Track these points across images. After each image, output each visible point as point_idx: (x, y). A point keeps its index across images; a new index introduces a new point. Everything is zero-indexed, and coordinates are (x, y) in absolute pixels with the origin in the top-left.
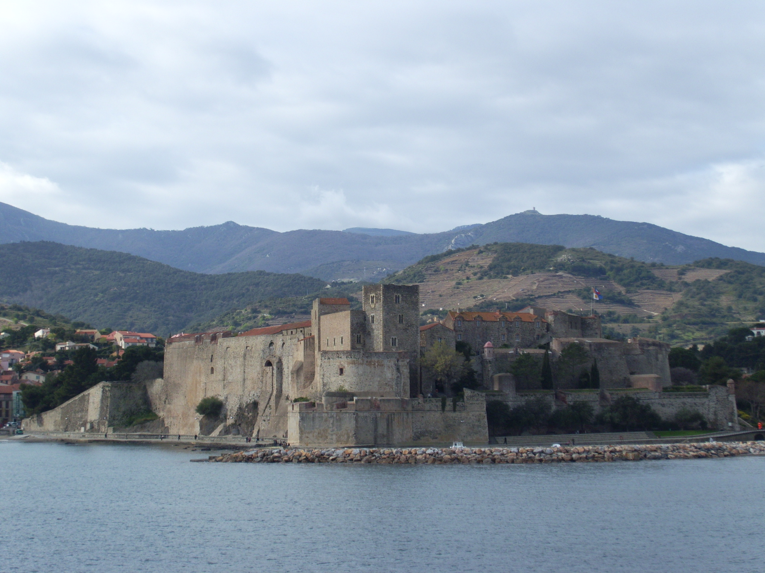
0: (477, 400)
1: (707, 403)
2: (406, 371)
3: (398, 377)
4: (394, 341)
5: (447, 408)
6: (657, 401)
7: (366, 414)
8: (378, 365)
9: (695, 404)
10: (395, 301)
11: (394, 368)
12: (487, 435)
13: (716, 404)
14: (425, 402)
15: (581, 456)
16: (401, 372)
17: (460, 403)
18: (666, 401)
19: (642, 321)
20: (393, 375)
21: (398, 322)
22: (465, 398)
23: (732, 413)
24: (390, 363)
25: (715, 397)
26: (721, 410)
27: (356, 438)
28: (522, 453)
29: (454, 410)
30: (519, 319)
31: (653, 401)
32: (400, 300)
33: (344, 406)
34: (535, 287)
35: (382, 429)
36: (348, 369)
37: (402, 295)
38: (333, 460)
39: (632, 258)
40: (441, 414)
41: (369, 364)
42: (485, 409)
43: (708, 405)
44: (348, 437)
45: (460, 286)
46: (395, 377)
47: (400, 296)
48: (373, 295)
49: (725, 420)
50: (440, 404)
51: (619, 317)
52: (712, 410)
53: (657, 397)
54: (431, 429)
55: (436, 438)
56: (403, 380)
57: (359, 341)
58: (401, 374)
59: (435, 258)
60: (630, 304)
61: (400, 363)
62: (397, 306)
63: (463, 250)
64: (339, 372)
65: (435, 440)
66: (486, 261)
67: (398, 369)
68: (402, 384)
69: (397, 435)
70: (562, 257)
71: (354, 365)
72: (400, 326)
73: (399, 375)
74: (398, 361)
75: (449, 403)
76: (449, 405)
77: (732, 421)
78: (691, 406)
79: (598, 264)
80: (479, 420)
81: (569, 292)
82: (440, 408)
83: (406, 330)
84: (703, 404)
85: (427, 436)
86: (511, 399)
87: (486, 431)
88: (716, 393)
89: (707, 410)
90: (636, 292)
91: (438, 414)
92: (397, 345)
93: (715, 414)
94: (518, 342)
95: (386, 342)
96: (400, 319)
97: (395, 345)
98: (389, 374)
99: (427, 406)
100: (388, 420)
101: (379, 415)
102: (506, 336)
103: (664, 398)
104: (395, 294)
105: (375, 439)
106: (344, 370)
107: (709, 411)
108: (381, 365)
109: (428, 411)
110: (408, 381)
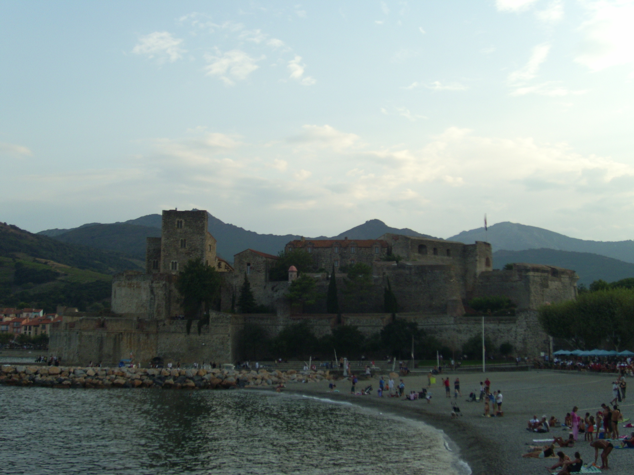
0: (222, 322)
1: (514, 329)
2: (160, 293)
3: (151, 299)
4: (174, 265)
5: (192, 330)
6: (452, 326)
7: (90, 333)
8: (137, 287)
9: (498, 330)
10: (176, 226)
11: (149, 290)
12: (230, 358)
13: (525, 331)
14: (171, 323)
16: (155, 293)
17: (204, 326)
18: (463, 327)
20: (147, 297)
21: (180, 247)
22: (210, 320)
24: (146, 285)
25: (525, 323)
26: (532, 338)
29: (199, 332)
31: (447, 326)
32: (183, 225)
35: (108, 348)
37: (185, 220)
40: (185, 336)
41: (130, 286)
42: (229, 331)
43: (516, 332)
46: (149, 298)
47: (183, 221)
49: (536, 350)
50: (185, 326)
52: (520, 338)
53: (452, 322)
54: (175, 350)
56: (157, 302)
57: (155, 267)
58: (155, 296)
61: (154, 285)
62: (179, 231)
67: (152, 292)
68: (156, 306)
71: (119, 288)
72: (182, 250)
73: (152, 296)
74: (152, 282)
75: (195, 325)
76: (194, 327)
77: (545, 351)
78: (494, 333)
80: (223, 343)
82: (185, 330)
83: (188, 254)
84: (509, 331)
86: (282, 323)
87: (229, 355)
88: (526, 318)
89: (514, 337)
91: (181, 337)
93: (524, 341)
95: (164, 266)
96: (182, 244)
97: (176, 269)
98: (145, 296)
99: (173, 328)
100: (115, 339)
101: (105, 334)
102: (339, 261)
103: (460, 323)
104: (177, 219)
105: (99, 358)
107: (516, 338)
108: (139, 287)
109: (173, 332)
110: (163, 303)
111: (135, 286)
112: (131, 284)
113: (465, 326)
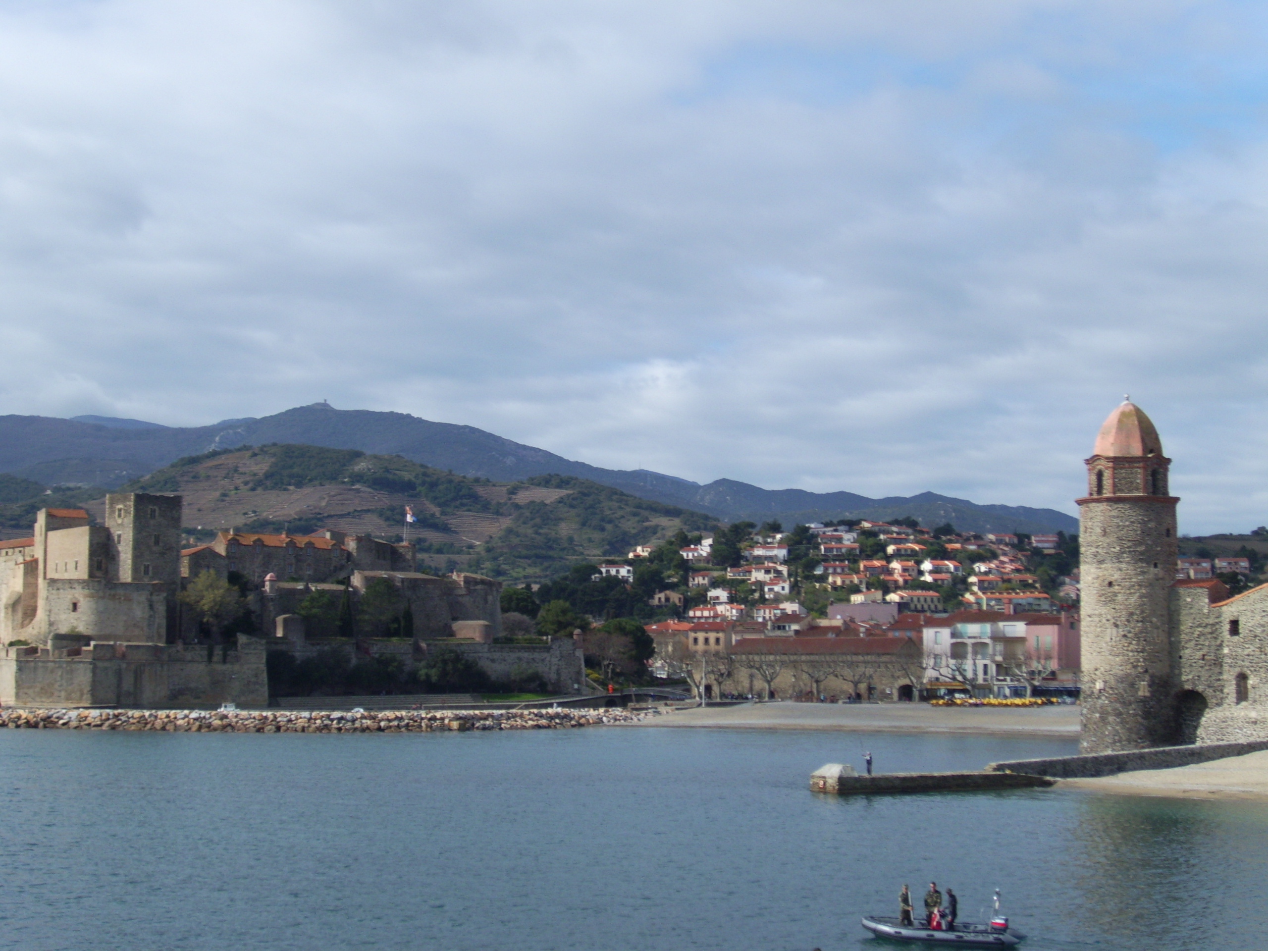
0: (255, 649)
1: (548, 659)
2: (161, 609)
3: (151, 616)
4: (147, 567)
5: (215, 659)
6: (486, 655)
7: (107, 664)
8: (125, 599)
9: (533, 660)
10: (149, 516)
11: (147, 605)
12: (266, 694)
13: (559, 660)
14: (186, 650)
15: (391, 724)
16: (155, 609)
17: (231, 653)
18: (497, 655)
19: (460, 552)
20: (144, 613)
21: (153, 544)
22: (239, 645)
23: (579, 673)
24: (141, 597)
25: (558, 652)
26: (566, 668)
27: (93, 695)
28: (315, 719)
29: (224, 661)
30: (310, 544)
31: (480, 655)
32: (157, 514)
33: (78, 652)
34: (323, 504)
35: (128, 683)
36: (85, 604)
37: (160, 509)
38: (64, 724)
39: (450, 471)
40: (206, 666)
41: (113, 598)
42: (264, 660)
43: (550, 661)
44: (82, 695)
45: (227, 499)
46: (147, 616)
47: (157, 509)
48: (121, 506)
49: (570, 681)
50: (205, 653)
51: (431, 545)
52: (554, 668)
53: (486, 650)
54: (192, 685)
55: (199, 698)
56: (157, 620)
57: (99, 567)
58: (155, 612)
59: (194, 461)
60: (445, 529)
61: (154, 598)
62: (152, 522)
63: (230, 451)
64: (71, 607)
65: (197, 701)
66: (261, 467)
67: (151, 607)
68: (156, 625)
69: (147, 695)
70: (361, 466)
71: (91, 599)
72: (155, 549)
73: (152, 613)
74: (151, 594)
75: (218, 651)
76: (218, 654)
77: (579, 683)
78: (528, 663)
79: (407, 476)
80: (256, 676)
81: (368, 511)
82: (206, 659)
83: (162, 554)
84: (543, 660)
85: (188, 694)
86: (299, 648)
87: (265, 690)
88: (560, 646)
89: (548, 667)
90: (454, 514)
91: (202, 667)
92: (150, 574)
93: (558, 673)
94: (309, 575)
95: (135, 569)
96: (155, 540)
98: (139, 612)
99: (189, 656)
100: (136, 672)
101: (124, 666)
102: (294, 566)
103: (495, 651)
104: (151, 507)
105: (119, 696)
106: (79, 605)
107: (550, 669)
108: (128, 600)
109: (190, 661)
110: (164, 622)
111: (123, 598)
112: (114, 596)
113: (498, 654)
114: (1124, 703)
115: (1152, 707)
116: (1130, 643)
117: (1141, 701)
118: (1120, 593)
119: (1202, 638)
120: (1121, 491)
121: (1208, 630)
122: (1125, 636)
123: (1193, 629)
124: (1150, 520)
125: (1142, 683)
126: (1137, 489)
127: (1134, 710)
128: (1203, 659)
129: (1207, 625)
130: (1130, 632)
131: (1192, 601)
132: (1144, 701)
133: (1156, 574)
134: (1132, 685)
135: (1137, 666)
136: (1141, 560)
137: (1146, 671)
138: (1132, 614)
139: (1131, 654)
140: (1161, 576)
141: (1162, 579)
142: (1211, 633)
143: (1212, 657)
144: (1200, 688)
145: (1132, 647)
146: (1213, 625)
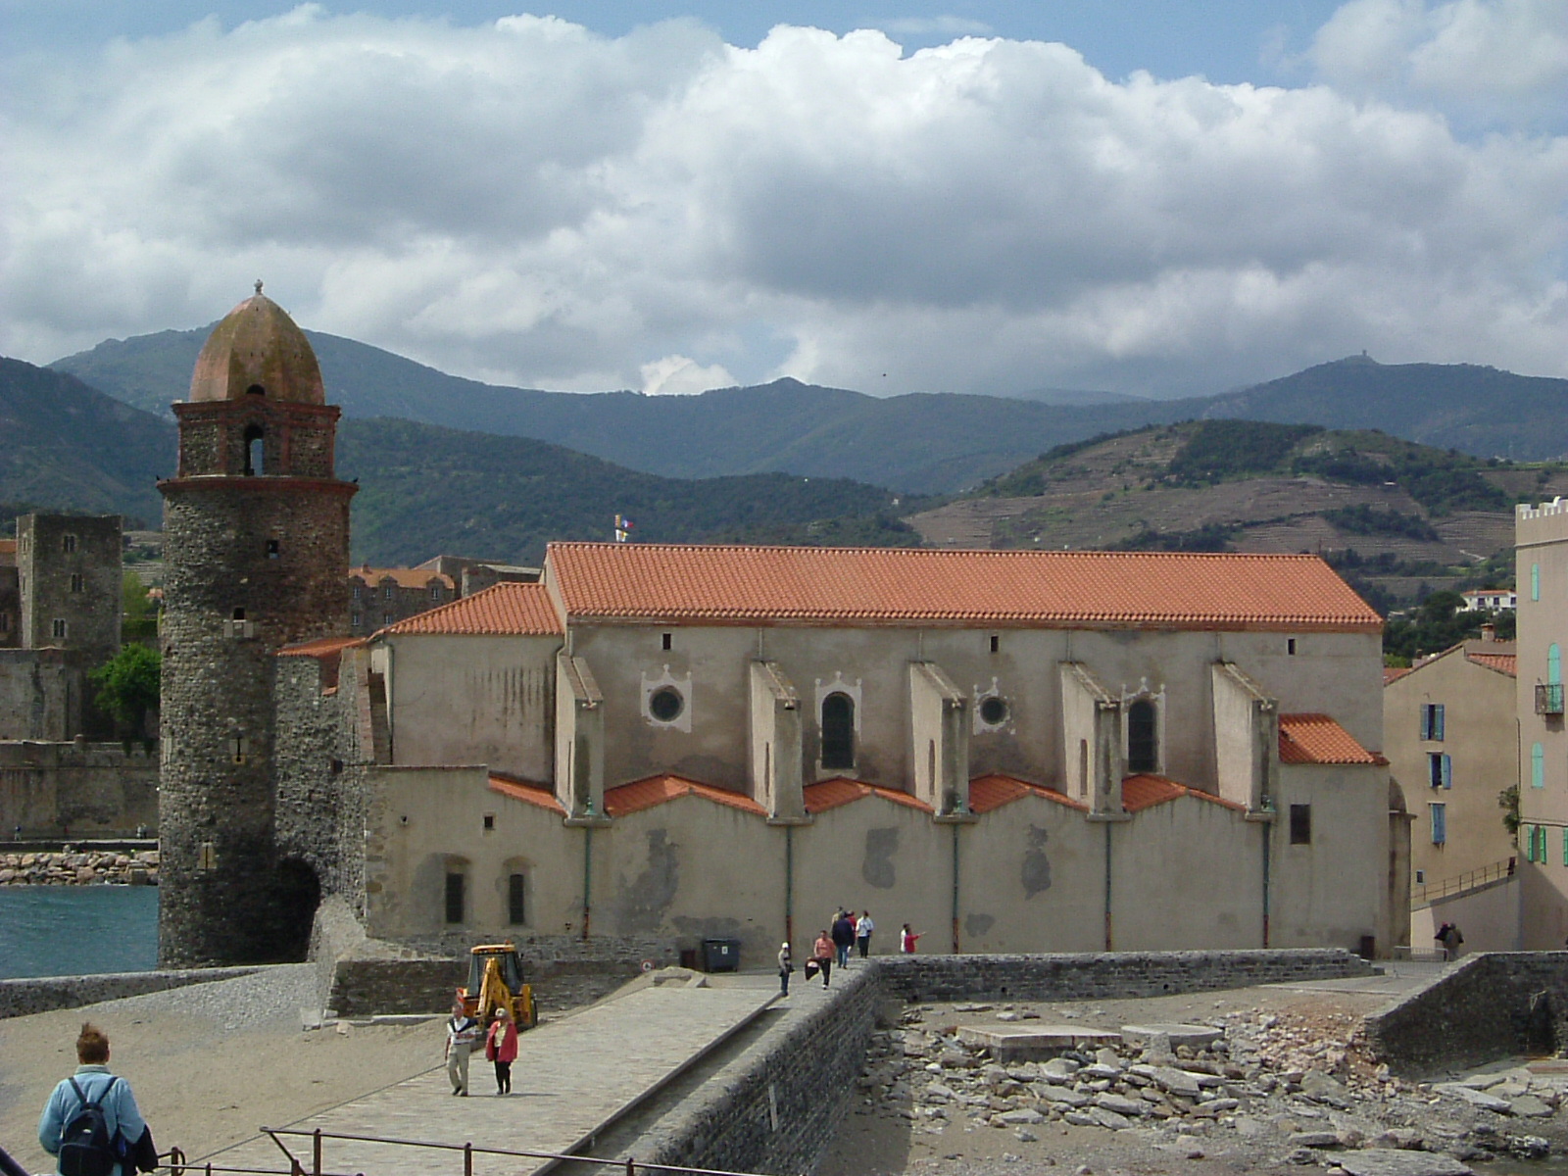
2: (54, 687)
3: (36, 700)
4: (59, 627)
8: (1, 675)
10: (62, 548)
11: (30, 683)
14: (87, 749)
16: (44, 689)
19: (1444, 572)
20: (26, 695)
21: (70, 590)
29: (147, 766)
32: (76, 545)
34: (1248, 505)
37: (81, 537)
40: (119, 774)
45: (1109, 502)
46: (31, 698)
47: (76, 537)
48: (25, 535)
50: (116, 754)
51: (1403, 564)
54: (96, 803)
55: (107, 822)
56: (47, 705)
58: (43, 695)
59: (1069, 451)
60: (1433, 537)
61: (42, 672)
62: (68, 557)
63: (1128, 433)
65: (102, 827)
66: (1163, 458)
67: (37, 685)
68: (47, 713)
70: (1313, 449)
72: (76, 597)
73: (38, 695)
74: (37, 666)
75: (138, 751)
76: (137, 756)
79: (1381, 460)
81: (1312, 514)
82: (118, 762)
83: (87, 605)
85: (88, 817)
90: (1448, 515)
92: (66, 634)
95: (39, 629)
96: (74, 585)
97: (62, 635)
98: (20, 693)
99: (90, 759)
104: (65, 534)
108: (5, 676)
109: (92, 767)
110: (61, 708)
114: (178, 882)
115: (221, 893)
116: (188, 767)
117: (202, 880)
118: (176, 669)
119: (310, 759)
120: (192, 469)
121: (318, 741)
122: (181, 752)
123: (299, 739)
124: (223, 527)
125: (204, 844)
126: (216, 468)
127: (190, 896)
128: (309, 799)
129: (318, 731)
130: (188, 745)
131: (298, 684)
132: (207, 881)
133: (236, 632)
134: (189, 848)
135: (196, 811)
136: (211, 604)
137: (212, 822)
138: (191, 711)
139: (189, 787)
140: (249, 633)
141: (255, 640)
142: (322, 748)
143: (322, 796)
144: (309, 856)
145: (191, 774)
146: (326, 732)
